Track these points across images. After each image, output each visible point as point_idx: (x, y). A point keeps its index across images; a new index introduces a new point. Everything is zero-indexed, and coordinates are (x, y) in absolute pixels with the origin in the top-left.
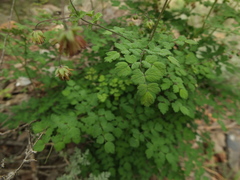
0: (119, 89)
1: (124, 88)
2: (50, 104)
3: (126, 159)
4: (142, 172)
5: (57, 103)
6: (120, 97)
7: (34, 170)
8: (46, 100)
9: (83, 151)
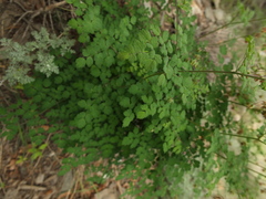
0: (139, 70)
1: (139, 74)
2: (112, 12)
3: (73, 92)
4: (63, 109)
5: (114, 18)
6: (130, 73)
7: (47, 9)
8: (115, 7)
9: (72, 48)
